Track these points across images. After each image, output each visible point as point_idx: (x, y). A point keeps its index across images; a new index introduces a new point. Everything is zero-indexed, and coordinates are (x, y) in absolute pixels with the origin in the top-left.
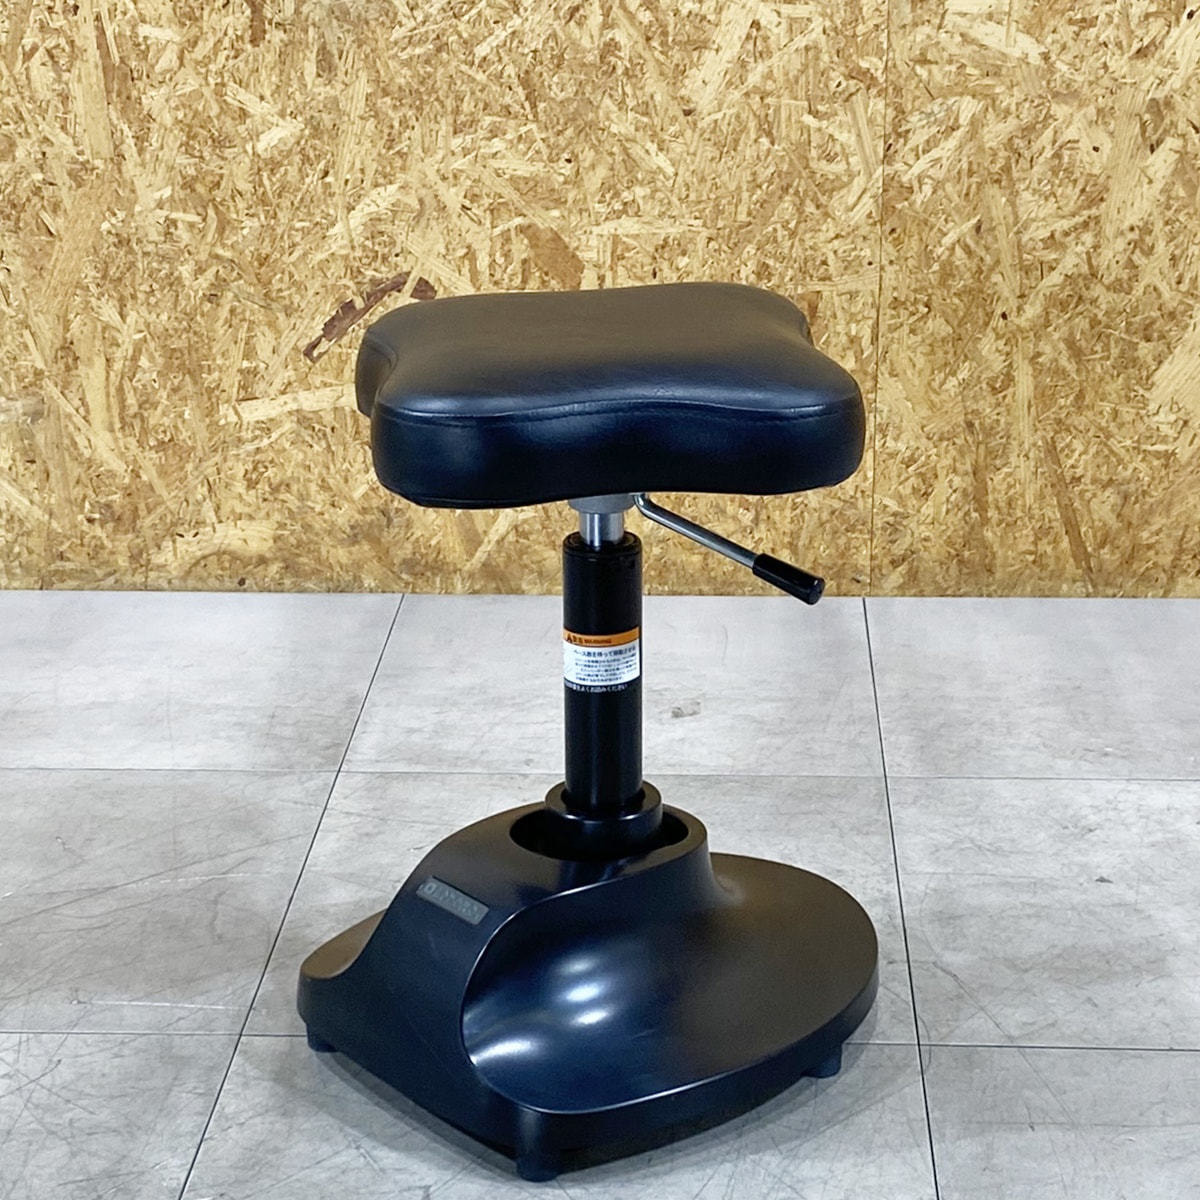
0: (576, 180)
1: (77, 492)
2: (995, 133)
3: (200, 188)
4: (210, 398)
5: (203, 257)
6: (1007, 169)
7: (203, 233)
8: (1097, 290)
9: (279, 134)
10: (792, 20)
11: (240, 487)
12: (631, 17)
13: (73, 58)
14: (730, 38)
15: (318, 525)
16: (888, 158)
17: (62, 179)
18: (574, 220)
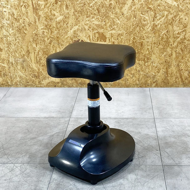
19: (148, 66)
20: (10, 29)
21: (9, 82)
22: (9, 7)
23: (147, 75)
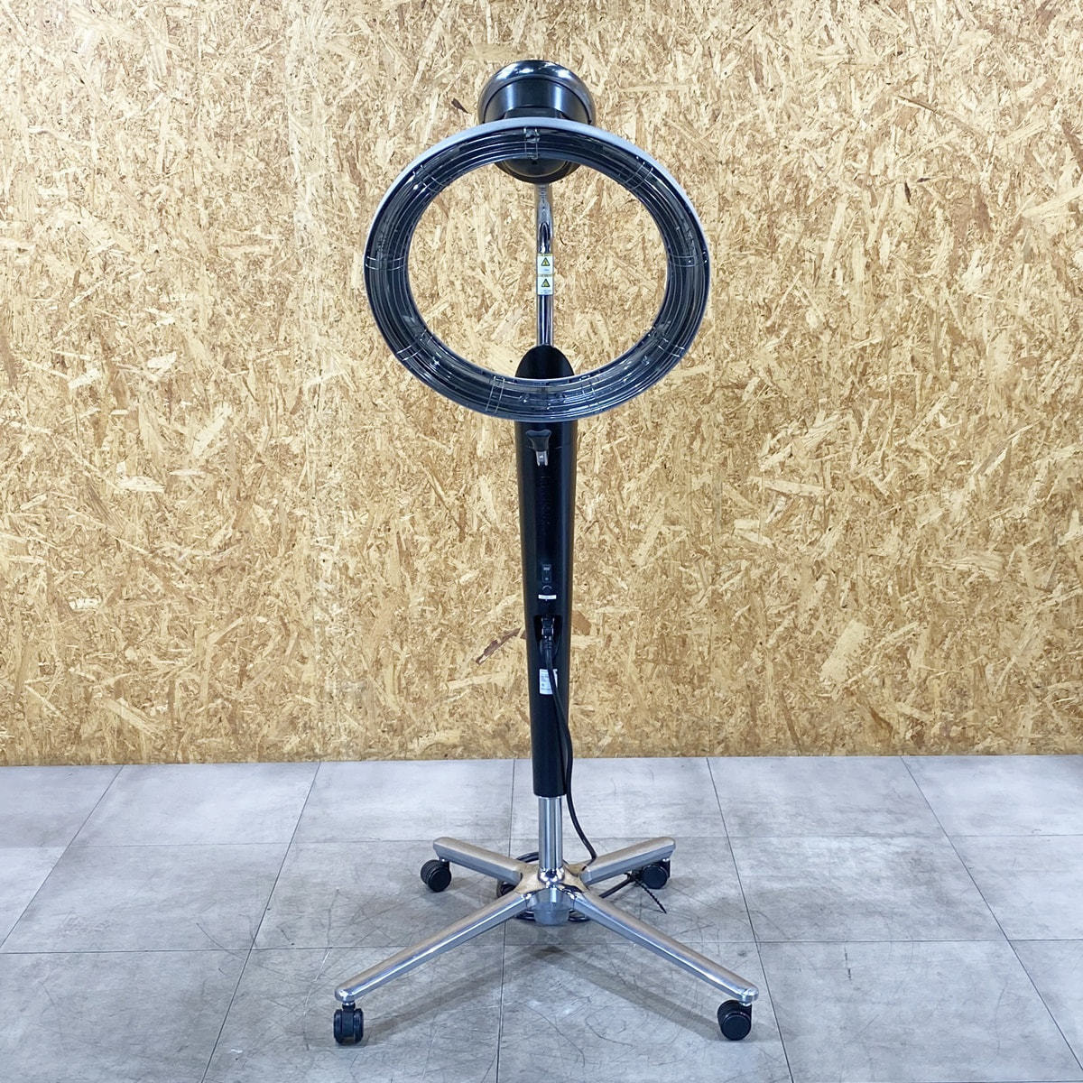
0: (588, 592)
1: (379, 720)
2: (755, 573)
3: (436, 597)
4: (436, 680)
5: (436, 623)
6: (760, 587)
7: (437, 614)
8: (797, 634)
9: (469, 576)
10: (674, 531)
11: (447, 716)
12: (611, 530)
13: (387, 548)
14: (650, 539)
15: (479, 731)
16: (713, 583)
17: (381, 595)
18: (588, 607)
19: (703, 698)
20: (335, 606)
21: (317, 746)
22: (336, 548)
23: (701, 722)
